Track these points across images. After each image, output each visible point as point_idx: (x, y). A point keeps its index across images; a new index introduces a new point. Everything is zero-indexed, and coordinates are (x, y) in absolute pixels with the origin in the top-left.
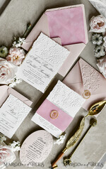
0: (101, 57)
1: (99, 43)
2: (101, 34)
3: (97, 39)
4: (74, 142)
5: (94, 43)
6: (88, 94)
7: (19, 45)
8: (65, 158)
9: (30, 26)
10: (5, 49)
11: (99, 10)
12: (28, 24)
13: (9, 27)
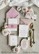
0: (24, 15)
1: (22, 12)
2: (21, 10)
3: (21, 12)
4: (32, 37)
5: (21, 13)
6: (27, 24)
7: (5, 25)
8: (33, 42)
9: (5, 19)
10: (3, 27)
11: (17, 6)
12: (4, 19)
13: (1, 23)
